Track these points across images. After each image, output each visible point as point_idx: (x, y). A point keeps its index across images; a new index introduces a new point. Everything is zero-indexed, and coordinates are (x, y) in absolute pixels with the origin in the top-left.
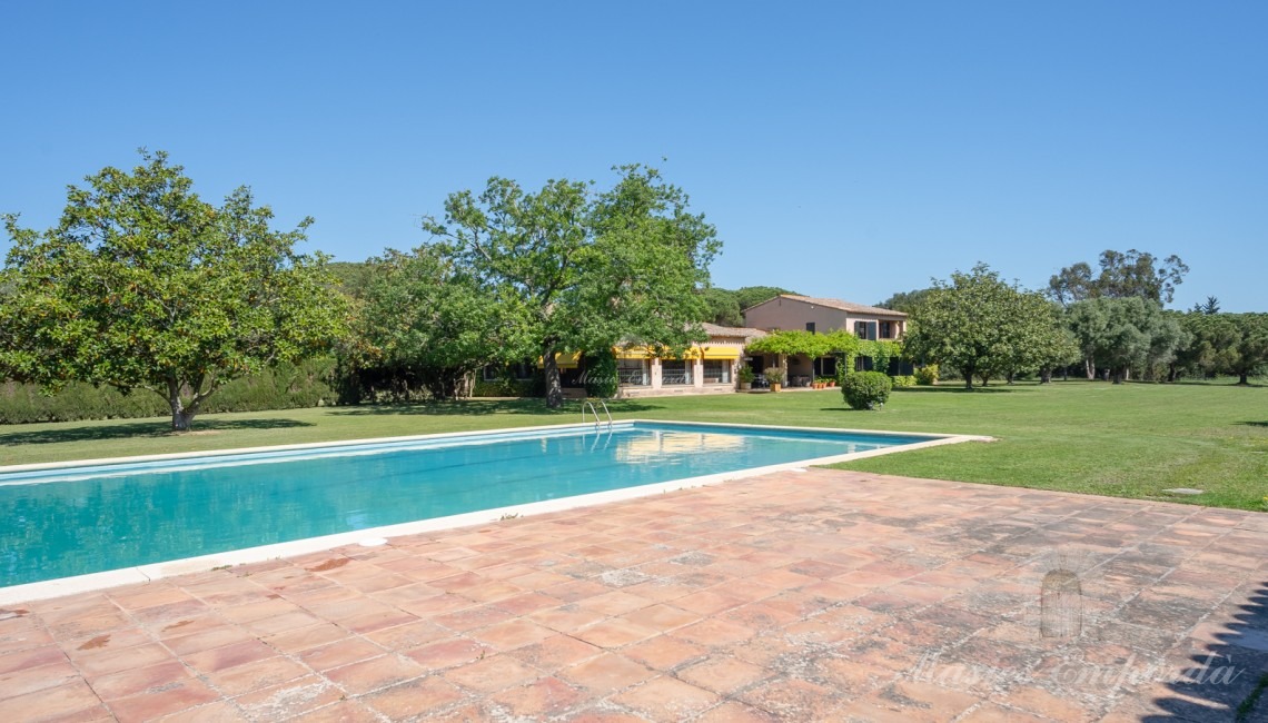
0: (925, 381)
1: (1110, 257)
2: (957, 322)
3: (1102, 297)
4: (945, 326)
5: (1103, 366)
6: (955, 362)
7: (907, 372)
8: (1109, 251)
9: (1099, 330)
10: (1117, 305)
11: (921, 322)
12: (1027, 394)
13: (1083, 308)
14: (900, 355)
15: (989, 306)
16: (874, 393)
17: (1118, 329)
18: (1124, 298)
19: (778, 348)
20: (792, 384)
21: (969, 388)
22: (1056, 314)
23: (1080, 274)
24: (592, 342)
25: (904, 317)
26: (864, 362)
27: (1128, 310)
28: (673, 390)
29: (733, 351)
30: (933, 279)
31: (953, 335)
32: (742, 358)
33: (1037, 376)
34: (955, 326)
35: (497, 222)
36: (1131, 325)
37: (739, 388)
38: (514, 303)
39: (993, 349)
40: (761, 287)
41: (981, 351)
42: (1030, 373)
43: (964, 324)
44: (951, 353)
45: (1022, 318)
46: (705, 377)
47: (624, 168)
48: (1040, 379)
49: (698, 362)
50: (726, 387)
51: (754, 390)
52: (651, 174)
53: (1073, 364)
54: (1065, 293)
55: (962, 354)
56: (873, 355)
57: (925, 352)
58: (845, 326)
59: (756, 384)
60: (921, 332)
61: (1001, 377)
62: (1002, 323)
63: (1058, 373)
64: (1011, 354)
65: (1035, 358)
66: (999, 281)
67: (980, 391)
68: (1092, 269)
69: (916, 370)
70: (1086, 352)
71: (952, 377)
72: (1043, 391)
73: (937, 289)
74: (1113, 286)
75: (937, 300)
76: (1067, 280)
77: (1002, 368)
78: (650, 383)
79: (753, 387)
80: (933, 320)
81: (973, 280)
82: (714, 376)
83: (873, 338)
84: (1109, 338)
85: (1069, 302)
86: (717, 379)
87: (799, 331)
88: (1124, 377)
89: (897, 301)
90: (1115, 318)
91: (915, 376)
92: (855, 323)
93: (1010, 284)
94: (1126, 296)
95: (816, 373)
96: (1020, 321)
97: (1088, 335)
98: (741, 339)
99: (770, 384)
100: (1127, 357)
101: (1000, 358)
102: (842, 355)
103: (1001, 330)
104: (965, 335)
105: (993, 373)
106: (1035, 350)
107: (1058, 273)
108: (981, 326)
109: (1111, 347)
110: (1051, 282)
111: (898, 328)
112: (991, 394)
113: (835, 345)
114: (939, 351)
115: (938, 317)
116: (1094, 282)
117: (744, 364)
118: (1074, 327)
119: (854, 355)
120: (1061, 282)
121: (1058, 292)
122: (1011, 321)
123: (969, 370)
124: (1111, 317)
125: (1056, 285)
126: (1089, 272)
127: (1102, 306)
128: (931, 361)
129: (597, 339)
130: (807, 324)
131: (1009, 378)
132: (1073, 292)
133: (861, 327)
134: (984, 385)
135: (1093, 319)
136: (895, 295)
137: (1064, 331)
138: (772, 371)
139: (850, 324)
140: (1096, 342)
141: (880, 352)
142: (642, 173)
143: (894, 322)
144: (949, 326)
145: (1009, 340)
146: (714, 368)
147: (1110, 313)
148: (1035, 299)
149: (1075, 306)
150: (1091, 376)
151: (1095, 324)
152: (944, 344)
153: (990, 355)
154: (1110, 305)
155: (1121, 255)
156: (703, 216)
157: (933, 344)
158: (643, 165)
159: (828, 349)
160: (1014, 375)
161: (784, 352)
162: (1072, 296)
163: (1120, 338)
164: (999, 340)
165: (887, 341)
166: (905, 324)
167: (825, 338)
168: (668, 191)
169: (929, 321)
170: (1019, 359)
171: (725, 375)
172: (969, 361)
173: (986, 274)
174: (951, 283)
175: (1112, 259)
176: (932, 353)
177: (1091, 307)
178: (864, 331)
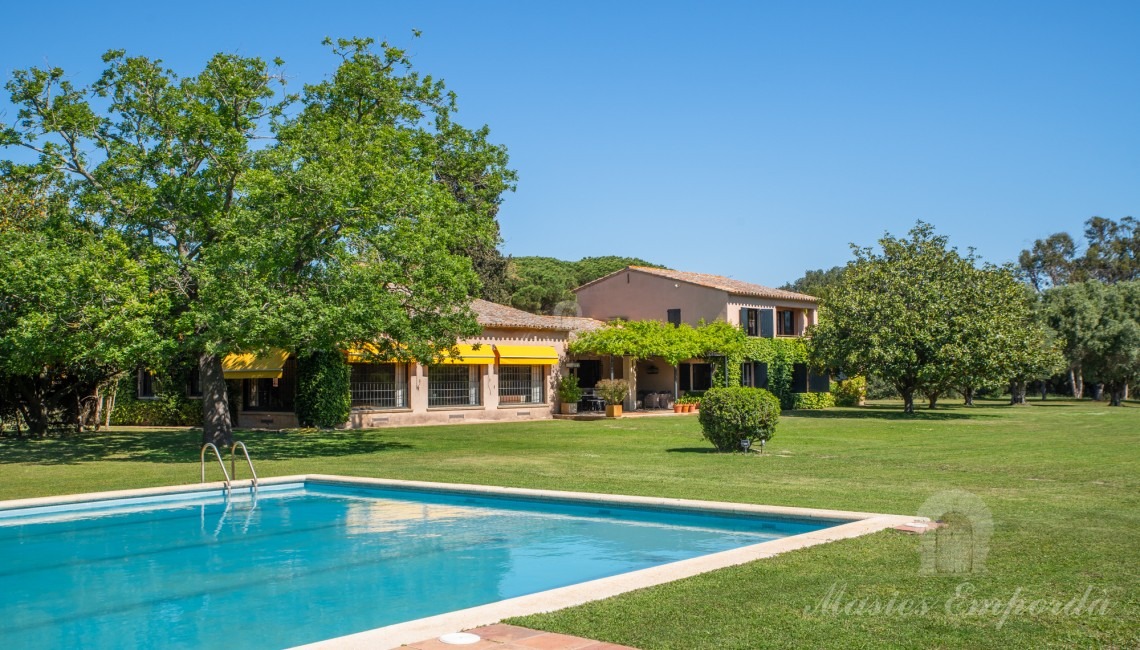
0: (847, 399)
1: (1098, 226)
2: (888, 312)
3: (1090, 281)
4: (871, 317)
5: (1096, 380)
6: (888, 372)
7: (820, 386)
8: (1096, 218)
9: (1088, 327)
10: (1112, 292)
11: (836, 310)
12: (992, 422)
13: (1067, 295)
14: (808, 361)
15: (936, 286)
16: (750, 424)
17: (1115, 327)
18: (1119, 282)
19: (617, 347)
20: (645, 406)
21: (909, 413)
22: (1030, 303)
23: (1060, 249)
24: (254, 333)
25: (815, 303)
26: (754, 372)
27: (1128, 300)
28: (447, 416)
29: (548, 352)
30: (853, 246)
31: (884, 330)
32: (563, 364)
33: (1005, 393)
34: (887, 317)
35: (126, 128)
36: (1133, 322)
37: (558, 412)
38: (120, 263)
39: (941, 353)
40: (613, 258)
41: (925, 356)
42: (996, 389)
43: (899, 315)
44: (881, 358)
45: (984, 306)
46: (501, 393)
47: (343, 44)
48: (1009, 397)
49: (491, 370)
50: (537, 411)
51: (584, 415)
52: (391, 57)
53: (1056, 375)
54: (1041, 276)
55: (896, 360)
56: (769, 360)
57: (843, 356)
58: (725, 314)
59: (586, 405)
60: (837, 326)
61: (957, 394)
62: (954, 313)
63: (1033, 388)
64: (967, 359)
65: (1002, 367)
66: (948, 248)
67: (925, 417)
68: (1076, 241)
69: (833, 384)
70: (1073, 359)
71: (888, 394)
72: (1014, 417)
73: (861, 261)
74: (1104, 266)
75: (860, 277)
76: (1045, 256)
77: (956, 382)
78: (407, 403)
79: (580, 409)
80: (855, 307)
81: (912, 249)
82: (519, 393)
83: (768, 334)
84: (1102, 339)
85: (1046, 288)
86: (523, 398)
87: (652, 322)
88: (1122, 395)
89: (811, 281)
90: (1109, 313)
91: (832, 393)
92: (741, 311)
93: (963, 254)
94: (1123, 280)
95: (681, 388)
96: (980, 311)
97: (1074, 334)
98: (562, 334)
99: (605, 407)
100: (1128, 367)
101: (951, 366)
102: (722, 360)
103: (951, 324)
104: (901, 331)
105: (944, 389)
106: (1002, 356)
107: (1030, 247)
108: (924, 316)
109: (1105, 353)
110: (1021, 260)
111: (805, 319)
112: (940, 422)
113: (709, 344)
114: (863, 355)
115: (861, 303)
116: (1078, 261)
117: (567, 373)
118: (1054, 322)
119: (739, 360)
120: (1035, 260)
121: (1031, 273)
122: (968, 311)
123: (908, 385)
124: (1106, 309)
125: (1028, 263)
126: (1072, 246)
127: (1091, 294)
128: (852, 371)
129: (263, 327)
130: (669, 311)
131: (968, 395)
132: (1051, 275)
133: (749, 317)
134: (932, 406)
135: (1081, 312)
136: (809, 273)
137: (1043, 328)
138: (608, 384)
139: (733, 312)
140: (1085, 344)
141: (780, 358)
142: (376, 52)
143: (800, 311)
144: (877, 316)
145: (965, 339)
146: (517, 380)
147: (1103, 304)
148: (1000, 278)
149: (1056, 293)
150: (1079, 395)
151: (1083, 318)
152: (870, 344)
153: (938, 362)
154: (1103, 292)
155: (1114, 224)
156: (485, 132)
157: (857, 345)
158: (378, 41)
159: (698, 351)
160: (974, 392)
161: (627, 353)
162: (1049, 279)
163: (1118, 340)
164: (950, 340)
165: (790, 339)
166: (815, 314)
167: (695, 333)
168: (420, 84)
169: (849, 309)
170: (980, 368)
171: (536, 391)
172: (908, 370)
173: (929, 239)
174: (879, 252)
175: (1102, 230)
176: (853, 358)
177: (1077, 294)
178: (753, 322)
